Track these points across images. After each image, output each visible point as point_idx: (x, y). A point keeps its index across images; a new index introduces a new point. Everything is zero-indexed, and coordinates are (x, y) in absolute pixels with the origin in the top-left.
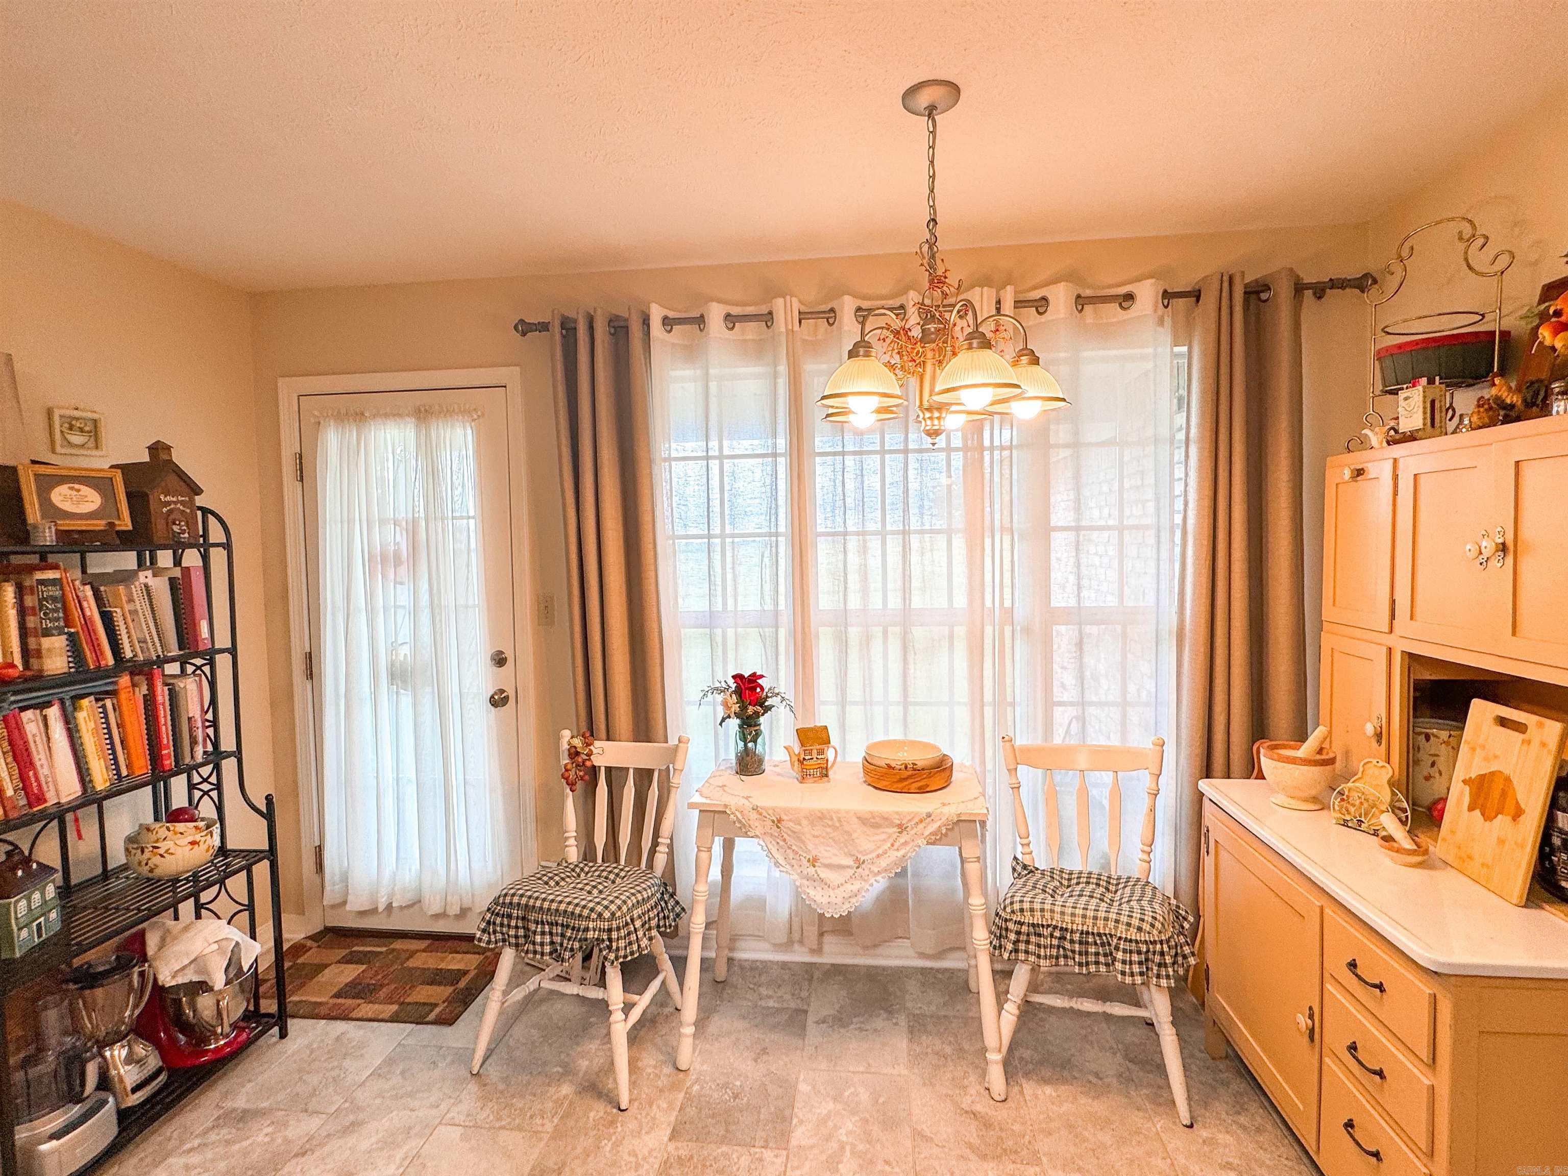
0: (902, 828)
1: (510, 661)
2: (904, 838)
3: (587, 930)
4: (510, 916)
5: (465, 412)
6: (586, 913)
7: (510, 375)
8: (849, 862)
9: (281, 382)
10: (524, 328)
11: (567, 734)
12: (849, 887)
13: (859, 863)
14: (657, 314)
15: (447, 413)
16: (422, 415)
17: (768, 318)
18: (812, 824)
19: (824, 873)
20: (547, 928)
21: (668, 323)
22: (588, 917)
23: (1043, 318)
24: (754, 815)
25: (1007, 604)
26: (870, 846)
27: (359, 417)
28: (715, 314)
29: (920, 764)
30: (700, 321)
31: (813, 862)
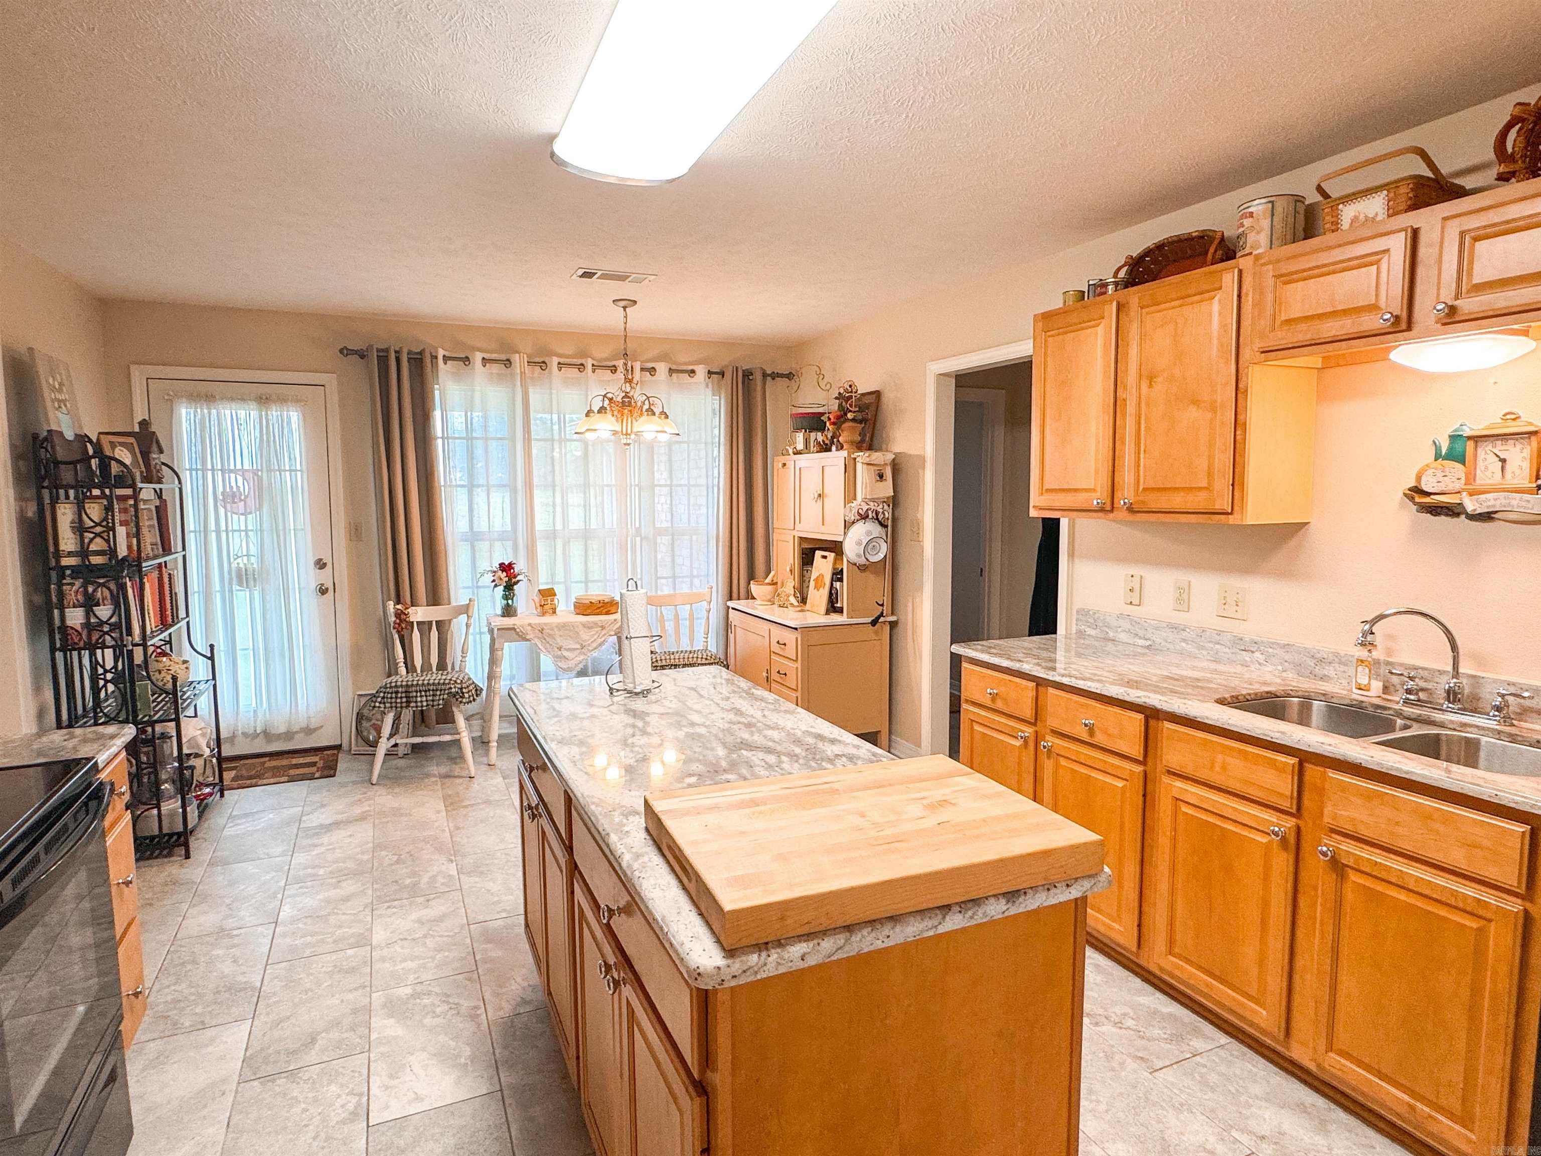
0: (603, 628)
1: (329, 565)
2: (604, 632)
3: (451, 688)
4: (397, 692)
5: (297, 400)
6: (447, 681)
7: (330, 380)
8: (579, 647)
9: (133, 368)
10: (345, 352)
11: (391, 603)
12: (578, 659)
13: (583, 647)
14: (441, 353)
15: (282, 400)
16: (263, 401)
17: (508, 363)
18: (559, 630)
19: (566, 654)
20: (423, 693)
21: (446, 359)
22: (449, 683)
23: (654, 378)
24: (529, 628)
25: (637, 526)
26: (588, 638)
27: (210, 399)
28: (478, 357)
29: (606, 601)
30: (466, 360)
31: (560, 649)
